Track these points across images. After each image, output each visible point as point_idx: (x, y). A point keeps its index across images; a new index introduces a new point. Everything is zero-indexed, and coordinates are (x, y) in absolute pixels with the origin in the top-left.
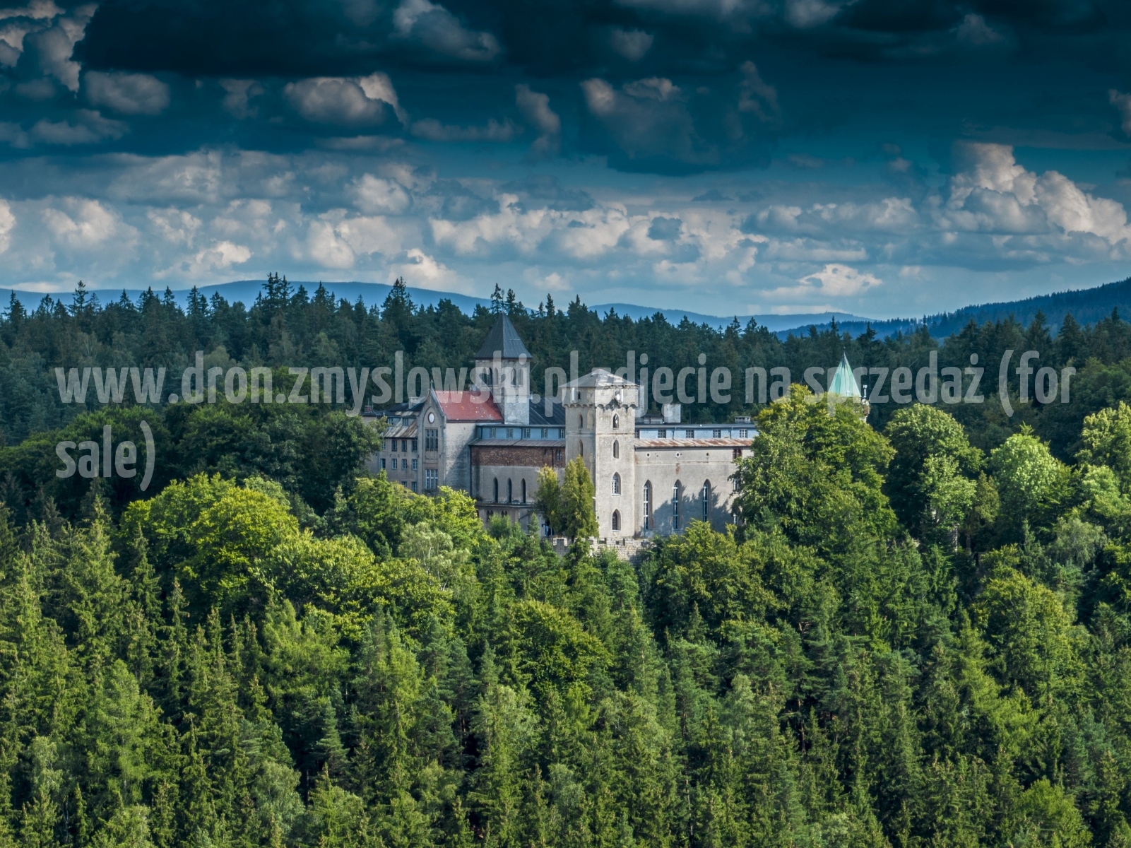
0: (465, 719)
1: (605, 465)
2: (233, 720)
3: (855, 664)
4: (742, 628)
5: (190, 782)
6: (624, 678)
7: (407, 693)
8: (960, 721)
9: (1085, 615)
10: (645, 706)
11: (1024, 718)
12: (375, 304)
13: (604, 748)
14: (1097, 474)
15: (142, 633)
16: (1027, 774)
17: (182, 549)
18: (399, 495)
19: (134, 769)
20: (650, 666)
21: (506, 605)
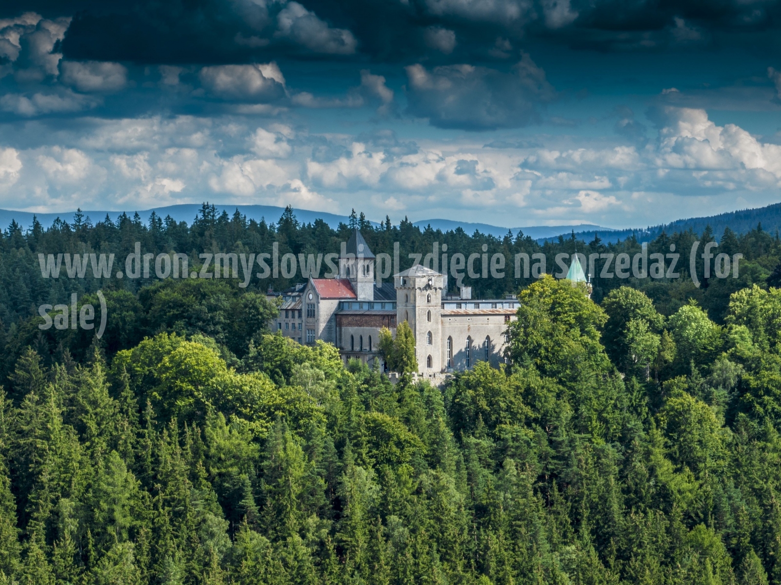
0: (333, 488)
1: (422, 326)
2: (185, 489)
3: (582, 453)
4: (510, 430)
5: (159, 528)
6: (434, 461)
7: (297, 472)
8: (649, 488)
9: (730, 421)
10: (448, 479)
11: (690, 486)
12: (273, 222)
13: (421, 506)
14: (739, 330)
15: (127, 433)
16: (691, 521)
17: (151, 381)
18: (290, 345)
19: (124, 520)
20: (451, 453)
21: (358, 415)
